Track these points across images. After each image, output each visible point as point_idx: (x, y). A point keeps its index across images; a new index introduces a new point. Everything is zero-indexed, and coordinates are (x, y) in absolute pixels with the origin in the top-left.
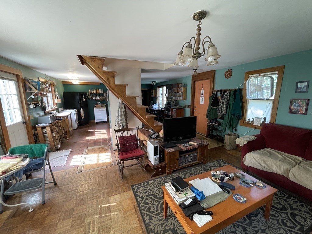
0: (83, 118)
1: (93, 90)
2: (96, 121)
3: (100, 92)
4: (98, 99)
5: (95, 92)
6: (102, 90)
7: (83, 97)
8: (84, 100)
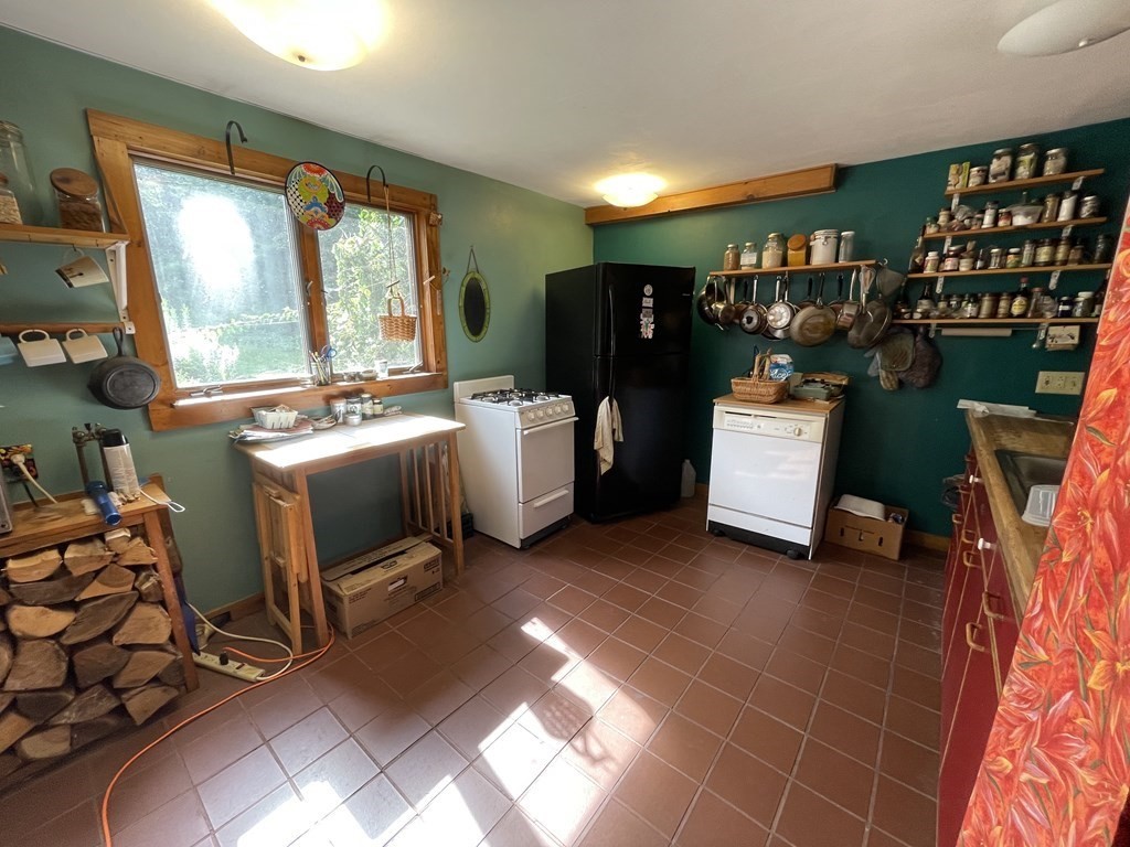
0: (604, 468)
1: (759, 248)
2: (714, 514)
3: (821, 254)
4: (784, 321)
5: (769, 261)
6: (839, 239)
7: (640, 308)
8: (648, 331)
